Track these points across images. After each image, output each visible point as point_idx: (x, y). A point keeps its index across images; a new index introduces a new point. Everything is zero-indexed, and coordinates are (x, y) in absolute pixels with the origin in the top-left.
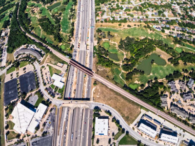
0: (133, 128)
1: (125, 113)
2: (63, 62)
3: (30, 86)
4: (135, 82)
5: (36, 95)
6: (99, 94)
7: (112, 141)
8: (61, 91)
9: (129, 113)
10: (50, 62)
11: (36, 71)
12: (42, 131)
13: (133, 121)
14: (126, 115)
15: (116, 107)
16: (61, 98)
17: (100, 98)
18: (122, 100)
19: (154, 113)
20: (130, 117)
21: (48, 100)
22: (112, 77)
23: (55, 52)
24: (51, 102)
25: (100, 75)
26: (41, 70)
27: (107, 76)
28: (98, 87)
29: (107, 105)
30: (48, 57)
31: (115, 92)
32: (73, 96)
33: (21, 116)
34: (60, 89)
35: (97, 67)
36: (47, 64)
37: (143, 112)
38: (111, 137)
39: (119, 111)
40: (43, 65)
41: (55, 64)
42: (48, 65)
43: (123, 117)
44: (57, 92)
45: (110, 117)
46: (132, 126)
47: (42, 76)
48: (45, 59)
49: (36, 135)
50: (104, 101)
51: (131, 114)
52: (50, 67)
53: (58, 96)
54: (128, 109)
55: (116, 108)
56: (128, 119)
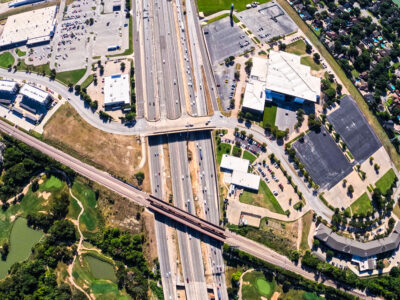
0: (60, 98)
1: (73, 122)
2: (243, 230)
3: (313, 150)
4: (49, 194)
5: (284, 130)
6: (128, 154)
7: (98, 72)
8: (222, 149)
9: (66, 123)
10: (283, 225)
11: (315, 193)
12: (239, 66)
13: (58, 110)
14: (71, 118)
15: (90, 131)
16: (217, 133)
17: (126, 145)
18: (77, 147)
19: (20, 129)
20: (64, 117)
21: (248, 125)
22: (100, 202)
23: (282, 261)
24: (240, 121)
25: (131, 204)
26: (300, 197)
27: (112, 202)
28: (132, 171)
29: (110, 131)
30: (298, 242)
31: (93, 164)
32: (193, 145)
33: (294, 78)
34: (228, 152)
35: (143, 227)
36: (292, 218)
37: (39, 129)
38: (99, 78)
39: (84, 124)
40: (301, 214)
41: (266, 220)
42: (288, 214)
43: (78, 115)
44: (233, 145)
45: (103, 110)
46: (62, 102)
47: (290, 181)
48: (305, 234)
49: (247, 56)
50: (116, 141)
51: (62, 122)
52: (277, 208)
53: (226, 137)
54: (67, 130)
55: (91, 129)
56: (69, 111)
